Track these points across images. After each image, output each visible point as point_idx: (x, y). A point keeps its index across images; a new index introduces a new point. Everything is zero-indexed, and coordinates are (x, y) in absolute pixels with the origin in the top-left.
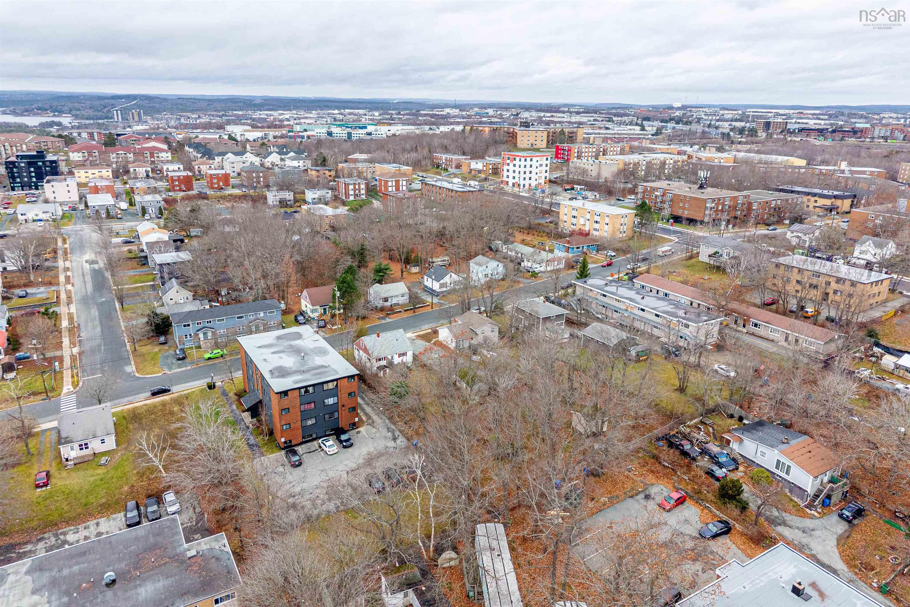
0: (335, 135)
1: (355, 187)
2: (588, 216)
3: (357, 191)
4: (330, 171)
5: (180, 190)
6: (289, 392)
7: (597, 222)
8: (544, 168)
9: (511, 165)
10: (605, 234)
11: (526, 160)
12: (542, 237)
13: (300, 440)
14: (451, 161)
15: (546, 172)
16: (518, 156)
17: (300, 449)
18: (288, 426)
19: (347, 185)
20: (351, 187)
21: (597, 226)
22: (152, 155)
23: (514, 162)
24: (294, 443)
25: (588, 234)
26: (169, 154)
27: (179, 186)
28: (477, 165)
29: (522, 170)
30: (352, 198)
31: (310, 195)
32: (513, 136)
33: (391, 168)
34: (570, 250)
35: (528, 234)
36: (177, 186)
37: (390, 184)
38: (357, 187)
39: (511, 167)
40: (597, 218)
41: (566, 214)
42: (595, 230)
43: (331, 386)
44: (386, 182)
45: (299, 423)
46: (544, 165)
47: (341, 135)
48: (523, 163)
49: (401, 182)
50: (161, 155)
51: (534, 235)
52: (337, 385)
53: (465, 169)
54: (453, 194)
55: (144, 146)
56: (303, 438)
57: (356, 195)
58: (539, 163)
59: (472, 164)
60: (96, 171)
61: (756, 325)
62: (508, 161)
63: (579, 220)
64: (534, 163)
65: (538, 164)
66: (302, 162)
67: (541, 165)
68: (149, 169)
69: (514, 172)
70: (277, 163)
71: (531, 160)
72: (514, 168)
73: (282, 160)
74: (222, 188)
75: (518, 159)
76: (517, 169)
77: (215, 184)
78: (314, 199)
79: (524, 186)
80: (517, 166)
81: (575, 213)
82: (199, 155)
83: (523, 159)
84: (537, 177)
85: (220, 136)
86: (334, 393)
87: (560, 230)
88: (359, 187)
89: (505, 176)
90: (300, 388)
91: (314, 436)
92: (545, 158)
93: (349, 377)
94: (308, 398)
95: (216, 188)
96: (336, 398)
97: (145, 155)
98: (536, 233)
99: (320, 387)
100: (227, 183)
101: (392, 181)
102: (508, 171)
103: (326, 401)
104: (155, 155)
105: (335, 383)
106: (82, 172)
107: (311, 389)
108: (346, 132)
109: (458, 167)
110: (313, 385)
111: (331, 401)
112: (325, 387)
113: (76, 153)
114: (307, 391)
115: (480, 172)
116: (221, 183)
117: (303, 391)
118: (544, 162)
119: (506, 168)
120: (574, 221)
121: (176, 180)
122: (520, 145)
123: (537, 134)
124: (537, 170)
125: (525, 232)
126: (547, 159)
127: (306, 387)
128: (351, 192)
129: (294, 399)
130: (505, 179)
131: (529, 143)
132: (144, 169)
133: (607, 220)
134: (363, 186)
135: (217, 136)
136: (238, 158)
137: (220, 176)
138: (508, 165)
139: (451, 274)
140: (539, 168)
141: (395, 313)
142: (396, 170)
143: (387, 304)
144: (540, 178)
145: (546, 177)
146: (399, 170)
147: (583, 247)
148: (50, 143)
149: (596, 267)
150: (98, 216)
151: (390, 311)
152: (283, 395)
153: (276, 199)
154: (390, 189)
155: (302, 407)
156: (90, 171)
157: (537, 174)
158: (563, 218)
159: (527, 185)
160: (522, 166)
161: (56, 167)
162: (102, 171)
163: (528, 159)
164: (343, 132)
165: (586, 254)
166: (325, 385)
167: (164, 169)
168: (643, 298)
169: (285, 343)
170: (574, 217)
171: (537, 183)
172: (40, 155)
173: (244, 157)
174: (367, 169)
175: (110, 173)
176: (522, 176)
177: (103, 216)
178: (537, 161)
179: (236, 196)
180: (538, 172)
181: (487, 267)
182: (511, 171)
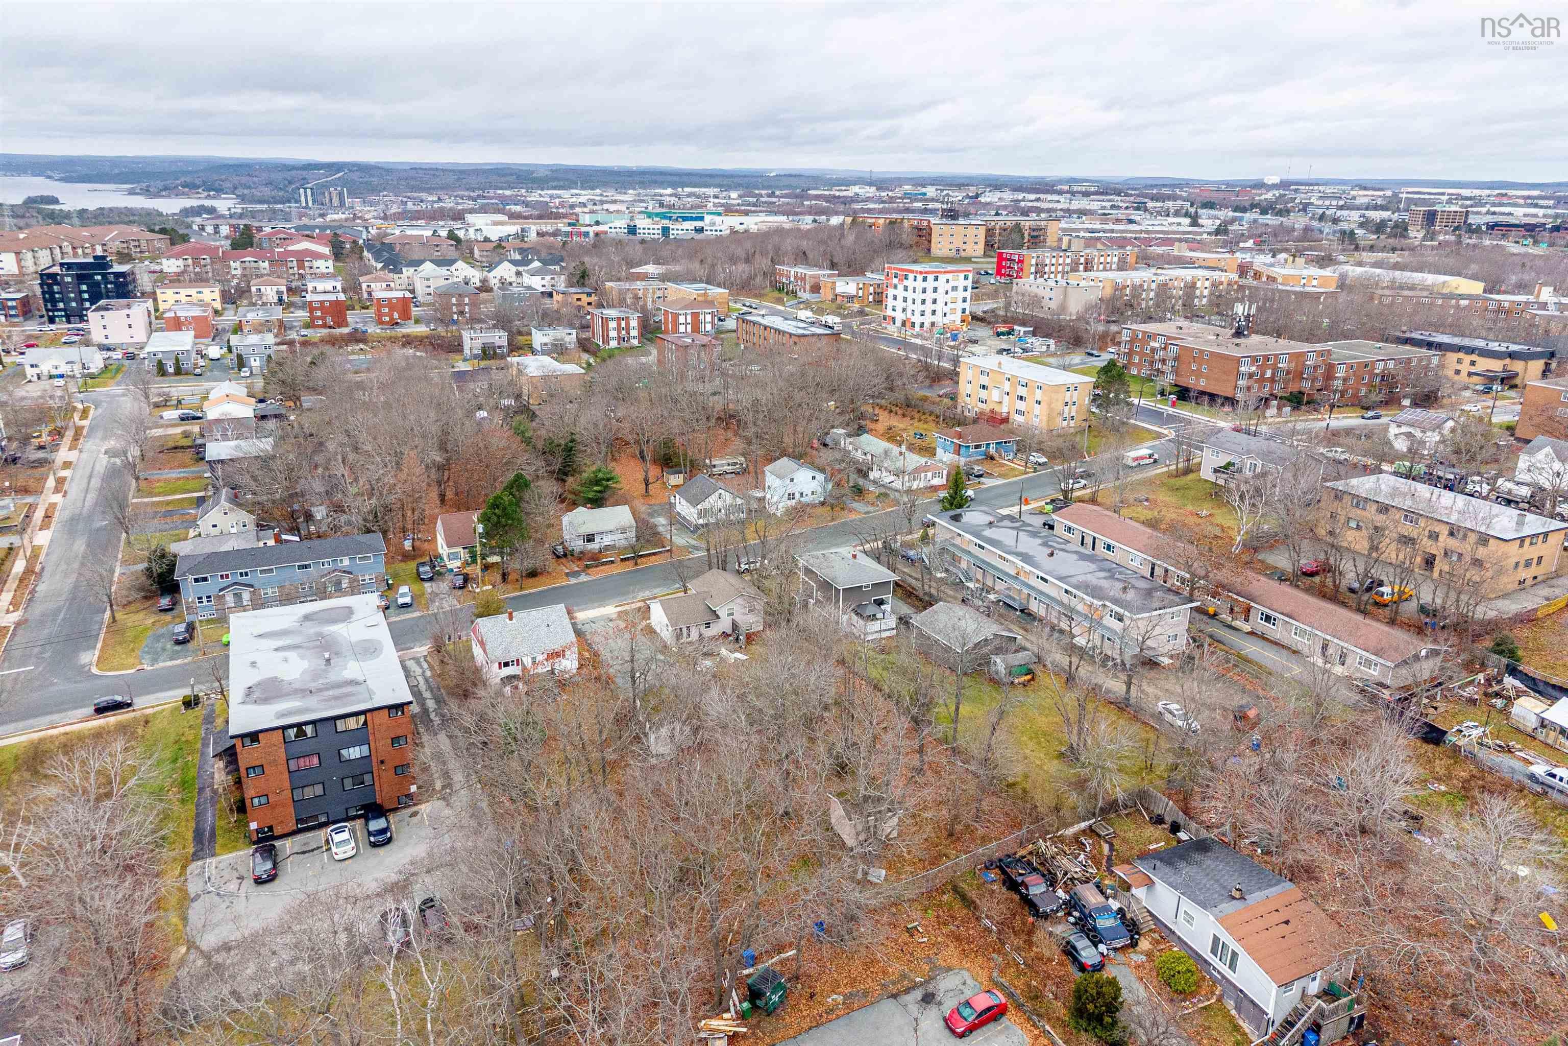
0: (642, 231)
1: (619, 325)
2: (1007, 387)
3: (624, 332)
4: (589, 294)
5: (325, 326)
6: (261, 736)
7: (1021, 398)
8: (961, 294)
9: (901, 287)
10: (1036, 422)
11: (925, 279)
12: (926, 422)
13: (292, 826)
14: (803, 278)
15: (964, 301)
16: (912, 271)
17: (286, 846)
18: (263, 800)
19: (605, 321)
20: (613, 324)
21: (1021, 405)
22: (301, 265)
23: (906, 283)
24: (278, 831)
25: (1005, 420)
26: (330, 263)
27: (323, 318)
28: (847, 286)
29: (919, 296)
30: (613, 344)
31: (539, 338)
32: (923, 234)
33: (690, 290)
34: (963, 450)
35: (904, 416)
36: (318, 318)
37: (682, 319)
38: (623, 324)
39: (900, 292)
40: (1022, 391)
41: (970, 382)
42: (1018, 412)
43: (352, 723)
44: (676, 316)
45: (288, 793)
46: (961, 288)
47: (651, 231)
48: (920, 284)
49: (701, 317)
50: (316, 264)
51: (912, 418)
52: (365, 723)
53: (826, 294)
54: (785, 339)
55: (290, 248)
56: (298, 821)
57: (620, 339)
58: (952, 283)
59: (837, 284)
60: (192, 292)
61: (1268, 618)
62: (895, 281)
63: (990, 395)
64: (941, 284)
65: (948, 287)
66: (548, 278)
67: (955, 289)
68: (284, 289)
69: (905, 300)
70: (509, 280)
71: (936, 279)
72: (905, 294)
73: (518, 274)
74: (397, 323)
75: (911, 276)
76: (910, 295)
77: (385, 315)
78: (546, 344)
79: (922, 325)
80: (910, 289)
81: (984, 380)
82: (380, 265)
83: (920, 277)
84: (946, 309)
85: (435, 231)
86: (359, 737)
87: (959, 410)
88: (628, 324)
89: (890, 308)
90: (284, 728)
91: (323, 819)
92: (962, 276)
93: (389, 708)
94: (303, 746)
95: (387, 323)
96: (365, 748)
97: (290, 265)
98: (917, 416)
99: (329, 725)
100: (406, 315)
101: (686, 314)
102: (895, 298)
103: (344, 752)
104: (307, 264)
105: (362, 718)
106: (170, 292)
107: (309, 730)
108: (660, 226)
109: (816, 289)
110: (313, 722)
111: (354, 753)
112: (341, 725)
113: (173, 260)
114: (301, 733)
115: (851, 298)
116: (396, 315)
117: (292, 732)
118: (961, 282)
119: (891, 292)
120: (983, 394)
121: (316, 309)
122: (936, 250)
123: (967, 232)
124: (948, 298)
125: (900, 412)
126: (966, 278)
127: (299, 726)
128: (613, 334)
129: (273, 748)
130: (889, 312)
131: (953, 247)
132: (275, 288)
133: (1039, 395)
134: (634, 323)
135: (430, 233)
136: (443, 271)
137: (394, 301)
138: (895, 287)
139: (720, 491)
140: (951, 294)
141: (603, 564)
142: (699, 295)
143: (590, 546)
144: (953, 311)
145: (964, 311)
146: (705, 294)
147: (988, 445)
148: (143, 243)
149: (1004, 485)
150: (161, 370)
151: (593, 560)
152: (247, 741)
153: (478, 343)
154: (682, 329)
155: (291, 762)
156: (183, 292)
157: (946, 304)
158: (964, 388)
159: (927, 325)
160: (919, 290)
161: (125, 284)
162: (206, 291)
163: (931, 277)
164: (656, 226)
165: (992, 458)
166: (339, 722)
167: (310, 288)
168: (1052, 554)
169: (312, 629)
170: (984, 387)
171: (946, 320)
172: (101, 263)
173: (453, 268)
174: (654, 293)
175: (217, 295)
176: (918, 307)
177: (171, 370)
178: (948, 281)
179: (416, 337)
180: (949, 301)
181: (792, 480)
182: (900, 299)
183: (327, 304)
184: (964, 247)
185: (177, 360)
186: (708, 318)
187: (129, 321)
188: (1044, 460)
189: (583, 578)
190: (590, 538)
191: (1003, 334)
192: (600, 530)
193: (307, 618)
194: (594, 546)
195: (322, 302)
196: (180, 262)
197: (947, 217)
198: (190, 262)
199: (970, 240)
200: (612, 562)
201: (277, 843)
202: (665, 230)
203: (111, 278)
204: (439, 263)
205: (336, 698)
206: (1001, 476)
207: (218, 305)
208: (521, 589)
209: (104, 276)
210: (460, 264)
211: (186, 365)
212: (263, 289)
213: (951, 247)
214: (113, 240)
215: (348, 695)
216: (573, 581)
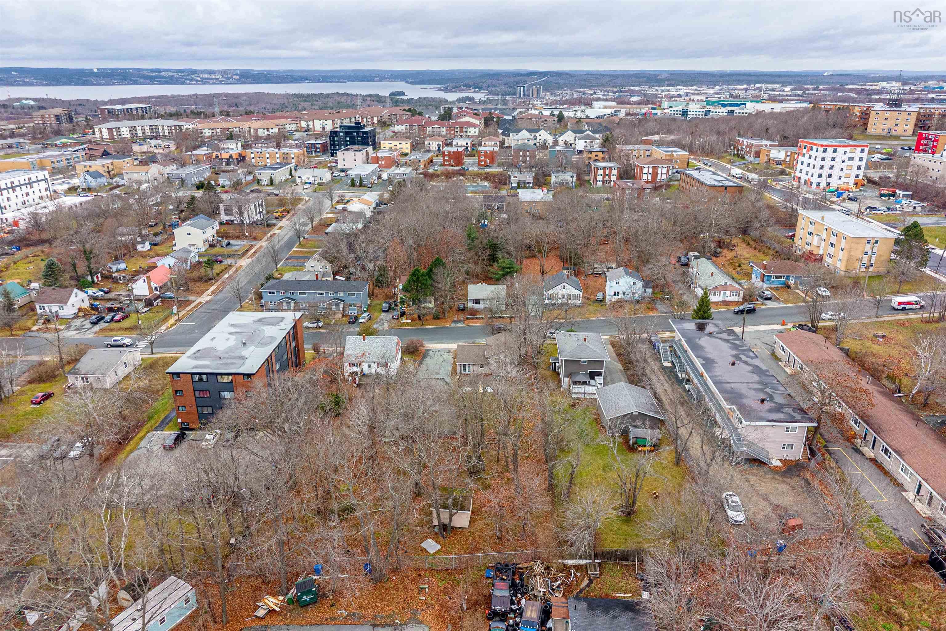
0: (691, 113)
1: (604, 172)
2: (824, 235)
3: (607, 177)
4: (603, 152)
5: (450, 165)
6: (181, 375)
7: (832, 245)
8: (856, 163)
9: (807, 156)
10: (839, 265)
11: (825, 151)
13: (196, 425)
15: (859, 168)
16: (815, 144)
17: (191, 435)
18: (184, 409)
19: (596, 169)
20: (600, 172)
21: (831, 250)
22: (461, 131)
23: (811, 153)
24: (191, 426)
25: (820, 260)
26: (477, 130)
28: (778, 153)
29: (819, 163)
30: (599, 184)
31: (555, 178)
32: (867, 118)
33: (661, 153)
34: (766, 278)
36: (447, 160)
37: (645, 171)
38: (607, 172)
39: (806, 160)
40: (833, 240)
41: (803, 229)
42: (830, 256)
43: (226, 379)
44: (642, 168)
45: (195, 408)
46: (856, 159)
48: (820, 154)
49: (660, 170)
50: (469, 130)
52: (232, 380)
53: (763, 159)
55: (458, 121)
56: (200, 424)
57: (604, 181)
58: (849, 155)
59: (772, 152)
60: (397, 143)
62: (804, 151)
63: (813, 239)
64: (840, 154)
65: (846, 157)
66: (588, 141)
67: (851, 159)
68: (441, 143)
69: (809, 165)
71: (835, 151)
72: (810, 161)
74: (488, 166)
75: (815, 148)
76: (812, 162)
77: (482, 161)
78: (556, 182)
79: (818, 185)
80: (813, 158)
81: (811, 228)
82: (501, 132)
83: (821, 149)
84: (842, 174)
86: (229, 387)
87: (794, 249)
88: (610, 172)
89: (798, 171)
90: (192, 374)
92: (859, 149)
93: (244, 374)
95: (482, 165)
96: (232, 393)
97: (456, 130)
98: (764, 249)
99: (215, 377)
100: (493, 162)
101: (648, 168)
102: (802, 164)
103: (222, 393)
104: (465, 130)
105: (230, 377)
107: (204, 377)
108: (704, 110)
109: (758, 154)
110: (206, 374)
111: (227, 395)
112: (220, 378)
113: (400, 126)
114: (201, 379)
115: (779, 162)
116: (488, 161)
117: (196, 377)
118: (857, 154)
119: (801, 159)
120: (810, 239)
121: (447, 155)
122: (870, 130)
123: (901, 116)
124: (844, 166)
126: (863, 151)
127: (200, 374)
128: (600, 178)
130: (798, 174)
131: (886, 128)
132: (437, 143)
133: (843, 244)
134: (614, 172)
136: (531, 136)
137: (488, 153)
138: (804, 155)
139: (564, 284)
140: (847, 163)
141: (477, 318)
142: (666, 155)
143: (476, 306)
144: (848, 176)
145: (857, 176)
146: (671, 155)
147: (788, 277)
148: (398, 117)
149: (781, 308)
150: (353, 184)
151: (473, 314)
152: (175, 376)
153: (517, 180)
154: (645, 177)
155: (197, 393)
156: (394, 143)
157: (842, 170)
158: (799, 233)
159: (823, 185)
160: (819, 159)
161: (367, 138)
162: (404, 143)
163: (830, 150)
165: (789, 287)
166: (219, 377)
167: (454, 143)
168: (733, 364)
170: (811, 234)
171: (840, 182)
172: (358, 126)
173: (538, 134)
174: (644, 152)
175: (408, 145)
176: (817, 171)
177: (358, 184)
178: (845, 153)
179: (492, 174)
180: (845, 168)
181: (617, 283)
182: (805, 164)
183: (452, 153)
184: (896, 128)
185: (361, 178)
186: (665, 171)
187: (355, 157)
188: (828, 294)
189: (460, 325)
190: (477, 302)
191: (885, 195)
192: (484, 297)
194: (478, 307)
195: (450, 152)
196: (403, 127)
198: (408, 127)
199: (902, 122)
200: (483, 318)
201: (187, 433)
202: (708, 112)
203: (361, 134)
204: (530, 131)
205: (226, 364)
206: (785, 302)
207: (408, 151)
208: (423, 325)
209: (358, 133)
210: (542, 132)
211: (366, 182)
212: (431, 143)
213: (884, 127)
214: (385, 114)
215: (232, 364)
216: (453, 325)
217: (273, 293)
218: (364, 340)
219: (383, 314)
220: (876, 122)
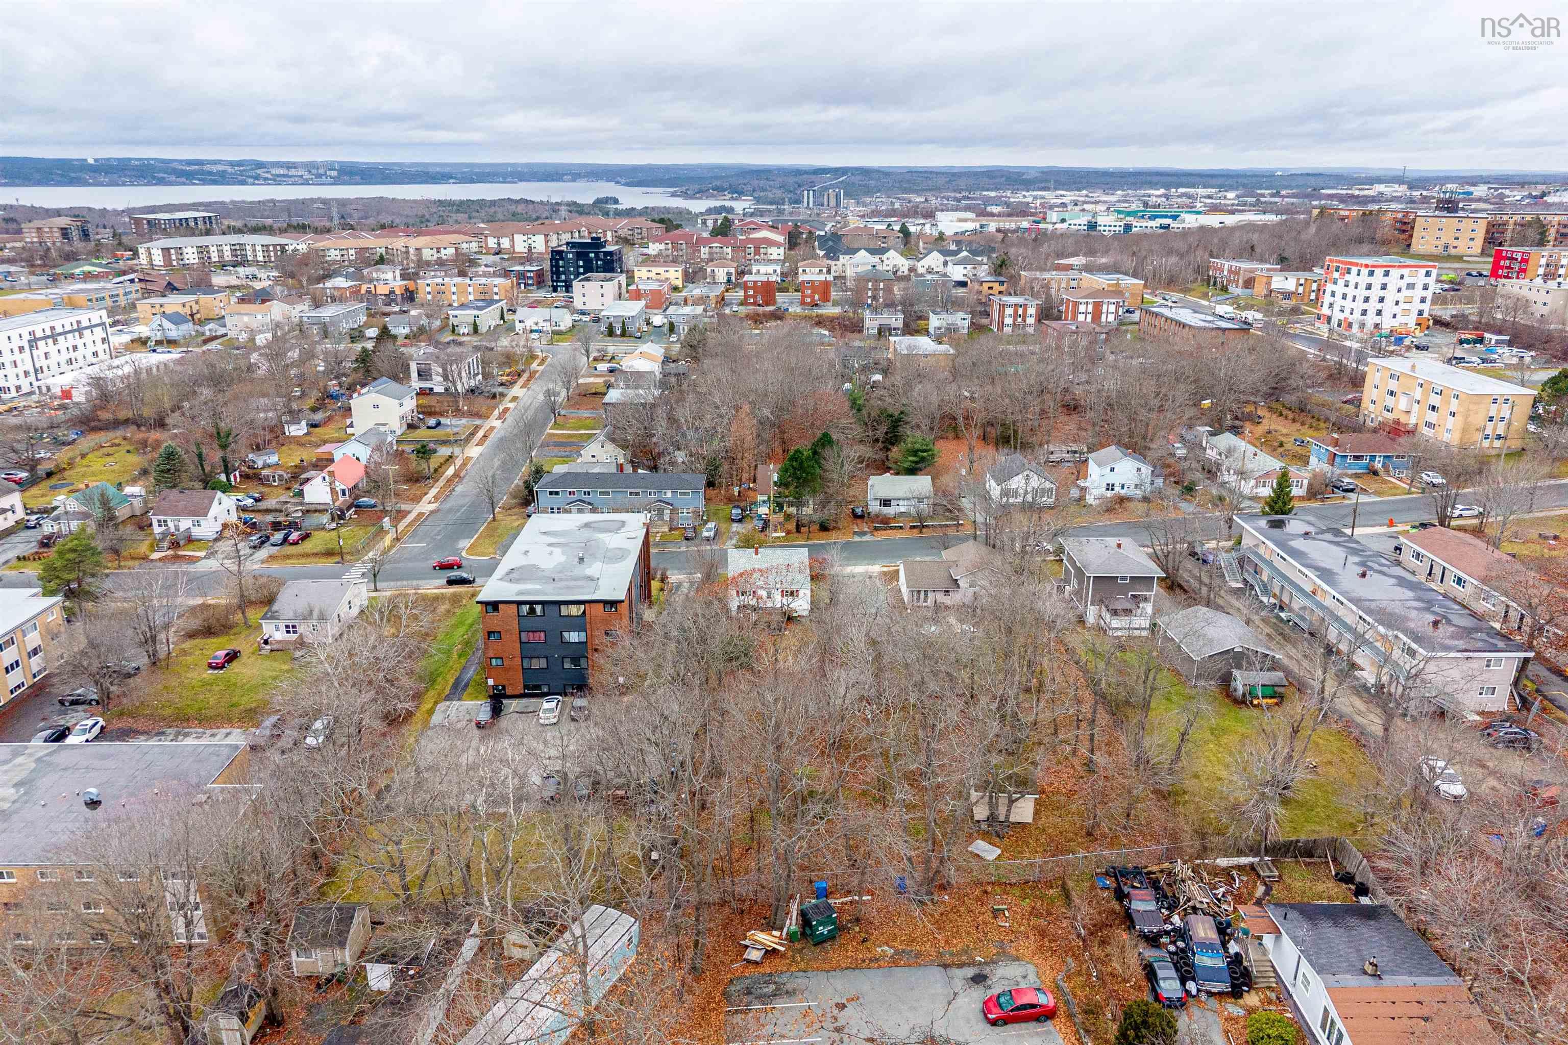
0: (1102, 228)
1: (1016, 312)
2: (1418, 393)
3: (1020, 320)
4: (1001, 283)
5: (754, 304)
6: (500, 606)
7: (1433, 408)
8: (1419, 292)
9: (1341, 282)
10: (1446, 437)
11: (1371, 274)
12: (1318, 429)
13: (520, 690)
14: (1237, 273)
15: (1423, 300)
16: (1356, 264)
17: (511, 705)
18: (500, 662)
19: (1003, 307)
20: (1009, 311)
21: (1432, 417)
22: (757, 252)
23: (1347, 277)
24: (509, 691)
25: (1412, 432)
26: (781, 251)
27: (754, 297)
28: (1284, 282)
29: (1362, 292)
30: (1008, 331)
31: (935, 322)
32: (1405, 228)
33: (1102, 281)
34: (1338, 459)
35: (1294, 420)
36: (751, 296)
37: (1082, 308)
38: (1020, 311)
39: (1339, 289)
40: (1435, 400)
41: (1376, 387)
42: (1429, 425)
43: (574, 611)
44: (1076, 305)
45: (518, 661)
46: (1419, 286)
47: (1111, 228)
48: (1364, 279)
49: (1105, 307)
50: (770, 250)
51: (1303, 424)
52: (584, 612)
53: (1260, 289)
54: (1183, 332)
55: (751, 236)
56: (526, 687)
57: (1015, 326)
58: (1407, 280)
59: (1274, 279)
60: (661, 270)
62: (1336, 275)
63: (1397, 402)
64: (1393, 280)
65: (1403, 284)
66: (969, 267)
67: (1411, 286)
68: (733, 270)
69: (1344, 297)
70: (936, 270)
71: (1387, 274)
72: (1346, 290)
73: (945, 264)
74: (817, 305)
75: (1354, 270)
76: (1350, 291)
77: (807, 296)
78: (939, 328)
79: (1362, 326)
80: (1352, 285)
81: (1393, 385)
82: (822, 253)
83: (1365, 271)
84: (1396, 309)
85: (889, 225)
86: (579, 624)
87: (1361, 418)
88: (1025, 311)
89: (1326, 305)
90: (520, 603)
91: (545, 690)
92: (1423, 271)
93: (605, 602)
94: (529, 623)
95: (808, 304)
96: (583, 634)
97: (748, 251)
98: (1309, 421)
99: (556, 608)
100: (826, 298)
101: (1087, 304)
102: (1333, 294)
103: (565, 634)
104: (761, 250)
105: (582, 607)
106: (644, 269)
107: (538, 608)
108: (1123, 224)
109: (1249, 283)
110: (543, 603)
111: (574, 637)
112: (564, 610)
114: (532, 611)
115: (1287, 295)
116: (817, 297)
117: (525, 609)
118: (1420, 278)
119: (1330, 287)
120: (1390, 401)
121: (750, 288)
122: (1418, 245)
123: (1461, 226)
124: (1401, 297)
125: (1291, 415)
126: (1428, 274)
127: (531, 603)
128: (1008, 321)
129: (507, 619)
130: (1325, 311)
131: (1440, 243)
132: (726, 270)
133: (1454, 405)
134: (1032, 311)
135: (885, 227)
136: (875, 259)
137: (813, 284)
138: (1335, 283)
139: (1027, 472)
140: (1405, 292)
141: (891, 528)
142: (1109, 285)
143: (886, 510)
144: (1406, 312)
145: (1421, 313)
146: (1117, 285)
147: (1373, 458)
148: (644, 231)
149: (1373, 503)
150: (611, 332)
151: (884, 523)
152: (490, 608)
153: (876, 324)
154: (1081, 318)
155: (524, 635)
156: (655, 270)
157: (1397, 303)
158: (1369, 393)
159: (1370, 326)
160: (1362, 286)
161: (612, 261)
162: (672, 270)
163: (1379, 272)
164: (1118, 224)
165: (1375, 473)
166: (563, 608)
167: (754, 271)
168: (1364, 575)
169: (587, 533)
170: (1392, 393)
171: (1395, 323)
172: (597, 243)
173: (884, 257)
174: (1068, 282)
175: (679, 275)
176: (1359, 306)
177: (618, 332)
178: (1402, 277)
179: (828, 317)
180: (1401, 300)
181: (1112, 470)
182: (1339, 296)
183: (759, 284)
184: (1456, 243)
185: (624, 323)
186: (1112, 308)
187: (602, 291)
188: (1441, 480)
189: (868, 538)
190: (886, 503)
191: (1468, 342)
192: (896, 496)
193: (587, 525)
194: (889, 511)
195: (756, 282)
196: (662, 247)
197: (1442, 209)
198: (670, 246)
199: (1465, 235)
200: (901, 528)
201: (505, 702)
202: (1128, 227)
203: (602, 256)
204: (872, 252)
205: (568, 588)
206: (1377, 493)
207: (679, 283)
208: (808, 539)
209: (597, 254)
210: (892, 253)
211: (631, 329)
212: (716, 270)
213: (1437, 242)
214: (622, 228)
215: (578, 587)
216: (857, 539)
217: (557, 493)
218: (757, 554)
219: (735, 525)
220: (1424, 233)
